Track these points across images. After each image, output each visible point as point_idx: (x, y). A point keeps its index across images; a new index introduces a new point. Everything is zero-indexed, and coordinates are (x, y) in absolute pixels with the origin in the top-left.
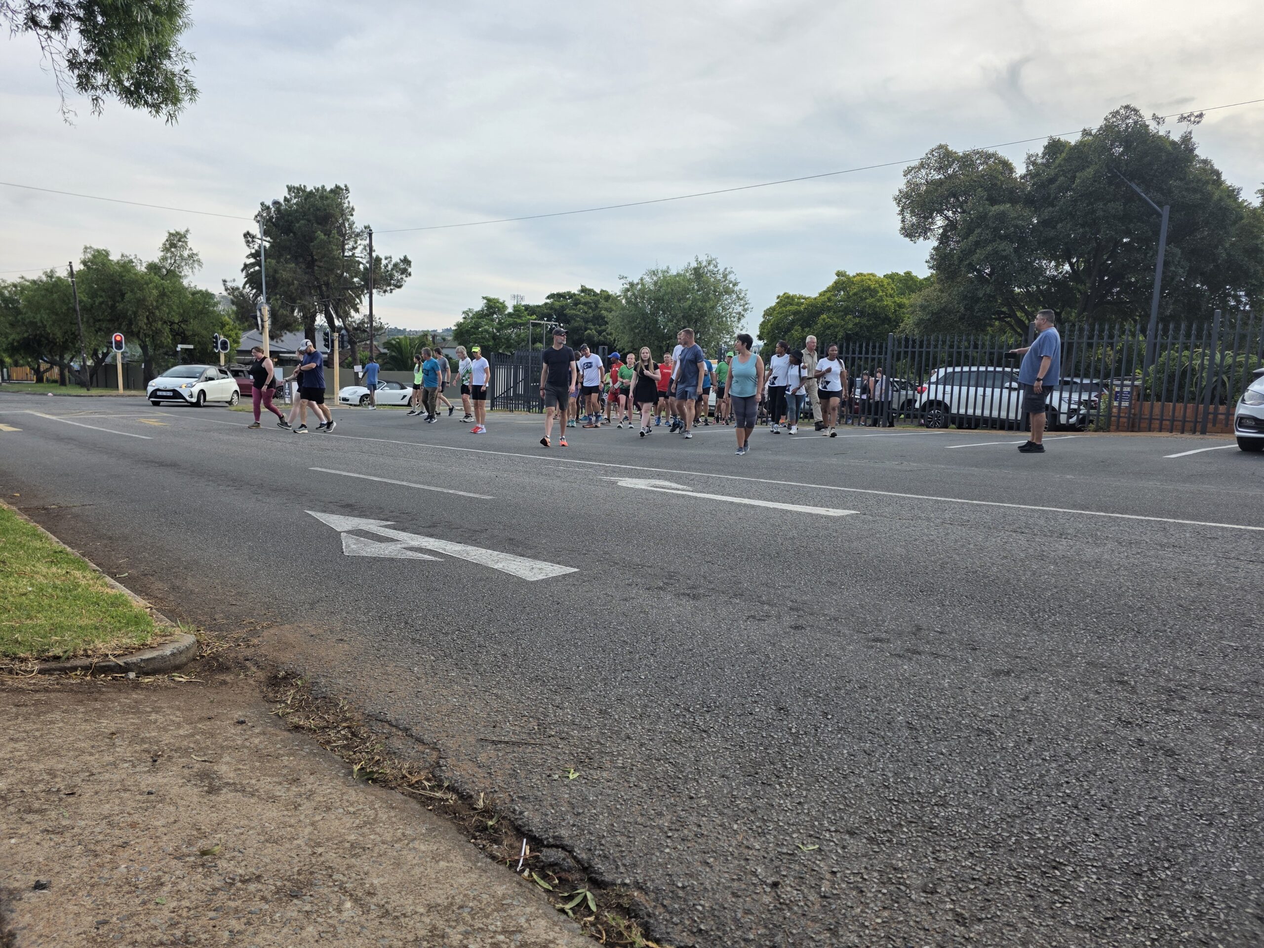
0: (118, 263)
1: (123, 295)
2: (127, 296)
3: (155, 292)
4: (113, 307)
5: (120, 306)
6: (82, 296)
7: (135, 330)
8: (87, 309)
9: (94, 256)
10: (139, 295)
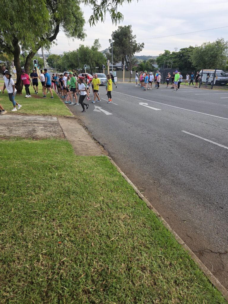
0: (86, 47)
1: (86, 55)
2: (87, 55)
3: (92, 54)
4: (85, 58)
5: (86, 58)
6: (79, 56)
7: (89, 63)
8: (80, 59)
9: (81, 47)
10: (89, 55)
